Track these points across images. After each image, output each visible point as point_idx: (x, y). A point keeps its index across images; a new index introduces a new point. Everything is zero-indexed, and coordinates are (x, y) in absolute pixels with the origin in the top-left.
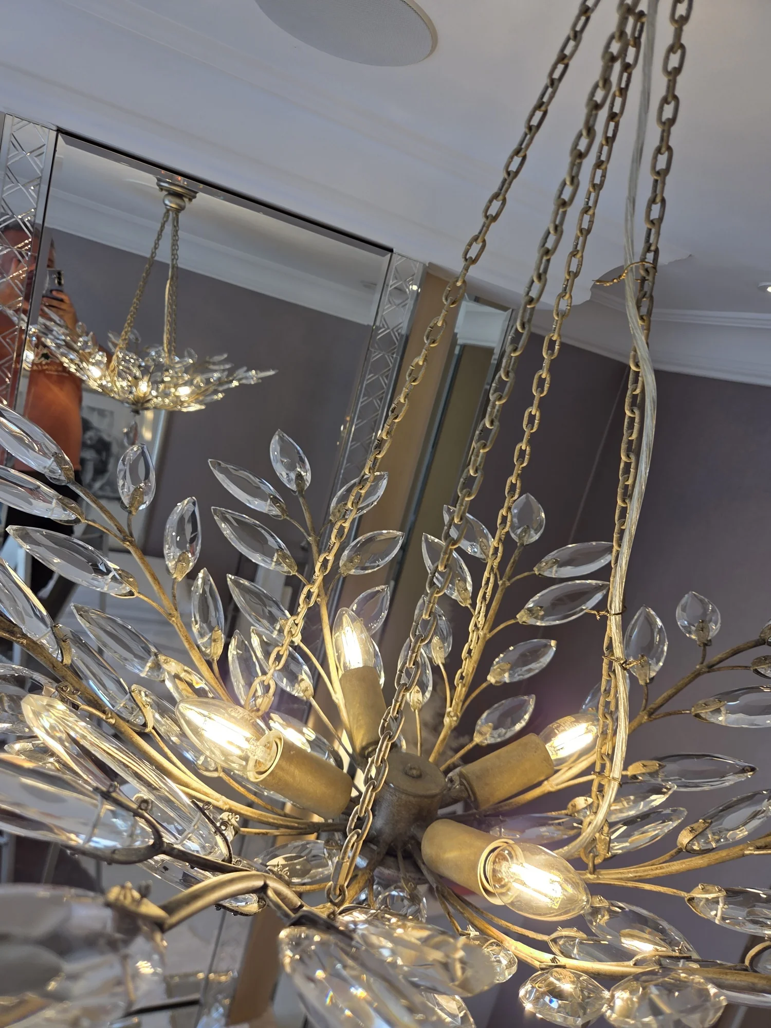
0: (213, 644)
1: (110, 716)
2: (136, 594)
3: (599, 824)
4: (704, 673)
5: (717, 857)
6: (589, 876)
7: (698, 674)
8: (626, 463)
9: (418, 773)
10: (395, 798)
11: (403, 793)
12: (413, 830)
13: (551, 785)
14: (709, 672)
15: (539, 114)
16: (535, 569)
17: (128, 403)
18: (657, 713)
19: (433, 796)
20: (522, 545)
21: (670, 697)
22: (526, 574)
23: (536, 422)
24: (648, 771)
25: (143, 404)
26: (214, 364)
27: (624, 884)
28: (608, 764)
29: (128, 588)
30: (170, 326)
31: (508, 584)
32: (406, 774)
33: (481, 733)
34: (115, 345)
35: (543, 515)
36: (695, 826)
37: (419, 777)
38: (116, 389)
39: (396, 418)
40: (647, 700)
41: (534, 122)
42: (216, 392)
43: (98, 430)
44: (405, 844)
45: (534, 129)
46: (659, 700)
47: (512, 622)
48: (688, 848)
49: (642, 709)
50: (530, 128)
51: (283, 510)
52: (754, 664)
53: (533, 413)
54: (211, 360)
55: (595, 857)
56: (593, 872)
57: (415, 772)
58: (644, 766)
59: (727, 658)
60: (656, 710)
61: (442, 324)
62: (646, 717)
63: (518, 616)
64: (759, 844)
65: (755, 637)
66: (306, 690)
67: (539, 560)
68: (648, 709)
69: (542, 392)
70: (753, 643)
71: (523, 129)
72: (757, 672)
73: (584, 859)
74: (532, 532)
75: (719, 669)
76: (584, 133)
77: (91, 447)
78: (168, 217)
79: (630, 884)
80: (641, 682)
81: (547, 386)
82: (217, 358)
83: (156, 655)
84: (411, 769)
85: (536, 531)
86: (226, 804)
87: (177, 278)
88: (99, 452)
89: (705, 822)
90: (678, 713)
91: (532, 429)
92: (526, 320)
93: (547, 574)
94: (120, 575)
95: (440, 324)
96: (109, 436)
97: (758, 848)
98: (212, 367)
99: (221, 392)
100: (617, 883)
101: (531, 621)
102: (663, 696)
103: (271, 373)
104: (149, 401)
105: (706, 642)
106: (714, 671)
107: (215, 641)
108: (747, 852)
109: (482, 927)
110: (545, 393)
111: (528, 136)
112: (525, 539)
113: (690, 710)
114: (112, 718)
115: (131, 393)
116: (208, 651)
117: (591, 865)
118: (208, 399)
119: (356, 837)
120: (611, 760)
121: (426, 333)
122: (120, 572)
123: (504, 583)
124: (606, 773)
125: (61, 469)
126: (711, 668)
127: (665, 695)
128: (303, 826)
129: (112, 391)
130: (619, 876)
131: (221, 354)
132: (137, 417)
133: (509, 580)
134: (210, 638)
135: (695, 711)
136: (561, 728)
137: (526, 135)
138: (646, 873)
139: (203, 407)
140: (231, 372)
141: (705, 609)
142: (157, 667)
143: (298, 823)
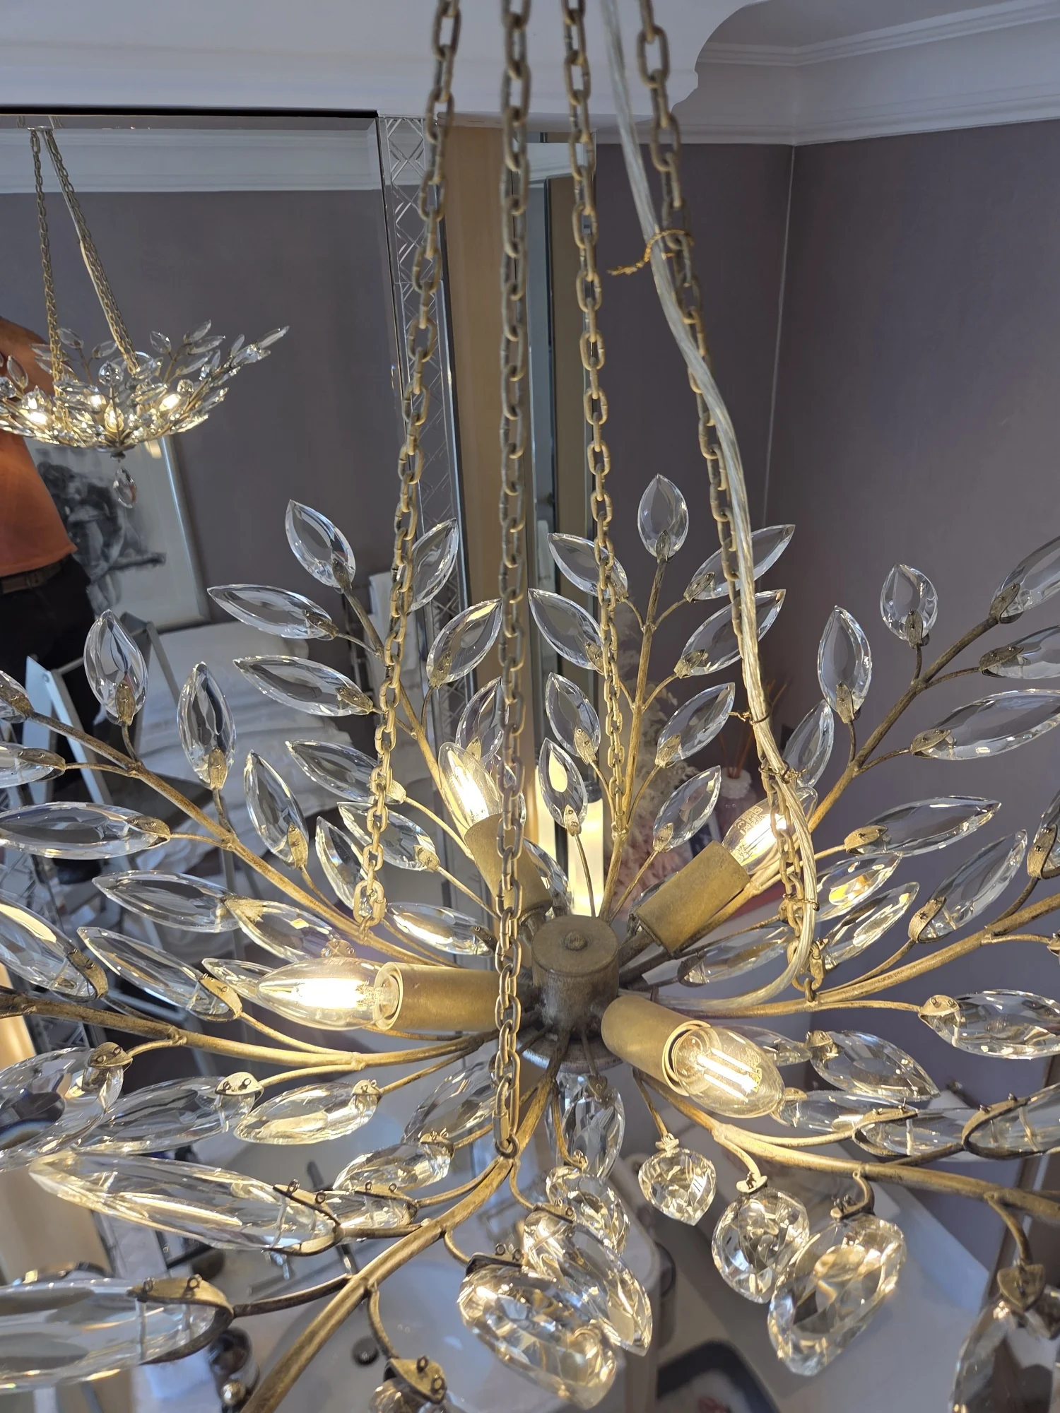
0: (293, 849)
1: (177, 1037)
2: (169, 837)
3: (804, 951)
4: (921, 690)
5: (951, 953)
6: (808, 1004)
7: (914, 694)
8: (723, 523)
9: (582, 943)
10: (559, 983)
11: (567, 976)
12: (592, 1009)
13: (755, 887)
14: (926, 688)
15: (448, 23)
16: (686, 595)
17: (101, 447)
18: (869, 760)
19: (606, 967)
20: (663, 561)
21: (882, 735)
22: (674, 606)
23: (606, 460)
24: (868, 841)
25: (122, 443)
26: (197, 345)
27: (850, 1005)
28: (798, 886)
29: (156, 836)
30: (112, 312)
31: (654, 628)
32: (567, 948)
33: (660, 840)
34: (50, 365)
35: (684, 506)
36: (925, 909)
37: (585, 945)
38: (76, 437)
39: (406, 535)
40: (855, 745)
41: (446, 39)
42: (214, 390)
43: (82, 476)
44: (588, 1025)
45: (447, 52)
46: (870, 742)
47: (670, 680)
48: (923, 937)
49: (851, 757)
50: (441, 51)
51: (328, 627)
52: (982, 663)
53: (597, 450)
54: (191, 340)
55: (810, 983)
56: (813, 999)
57: (577, 944)
58: (862, 835)
59: (948, 661)
60: (867, 756)
61: (421, 390)
62: (856, 769)
63: (675, 670)
64: (997, 930)
65: (984, 617)
66: (429, 861)
67: (688, 582)
68: (857, 758)
69: (600, 417)
70: (981, 628)
71: (432, 57)
72: (988, 672)
73: (799, 988)
74: (673, 538)
75: (939, 680)
76: (512, 74)
77: (83, 503)
78: (38, 140)
79: (857, 1004)
80: (845, 720)
81: (604, 409)
82: (198, 335)
83: (223, 901)
84: (572, 941)
85: (678, 535)
86: (359, 1062)
87: (90, 237)
88: (97, 506)
89: (937, 902)
90: (893, 755)
91: (603, 470)
92: (515, 400)
93: (703, 596)
94: (137, 825)
95: (417, 392)
96: (101, 479)
97: (996, 935)
98: (196, 351)
99: (222, 387)
100: (841, 1005)
101: (695, 672)
102: (872, 737)
103: (282, 333)
104: (128, 436)
105: (920, 642)
106: (932, 684)
107: (294, 844)
108: (984, 942)
109: (689, 1114)
110: (605, 418)
111: (445, 65)
112: (666, 551)
113: (909, 748)
114: (180, 1038)
115: (98, 434)
116: (290, 859)
117: (807, 993)
118: (208, 406)
119: (507, 1085)
120: (802, 880)
121: (404, 409)
122: (135, 822)
123: (648, 629)
124: (800, 896)
125: (11, 703)
126: (928, 680)
127: (875, 733)
128: (462, 1046)
129: (71, 439)
130: (844, 996)
131: (201, 325)
132: (123, 461)
133: (654, 622)
134: (287, 842)
135: (914, 748)
136: (748, 826)
137: (440, 64)
138: (873, 987)
139: (206, 417)
140: (225, 349)
141: (916, 592)
142: (228, 915)
143: (456, 1045)
